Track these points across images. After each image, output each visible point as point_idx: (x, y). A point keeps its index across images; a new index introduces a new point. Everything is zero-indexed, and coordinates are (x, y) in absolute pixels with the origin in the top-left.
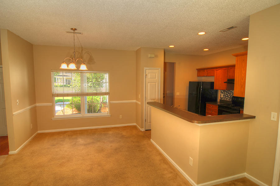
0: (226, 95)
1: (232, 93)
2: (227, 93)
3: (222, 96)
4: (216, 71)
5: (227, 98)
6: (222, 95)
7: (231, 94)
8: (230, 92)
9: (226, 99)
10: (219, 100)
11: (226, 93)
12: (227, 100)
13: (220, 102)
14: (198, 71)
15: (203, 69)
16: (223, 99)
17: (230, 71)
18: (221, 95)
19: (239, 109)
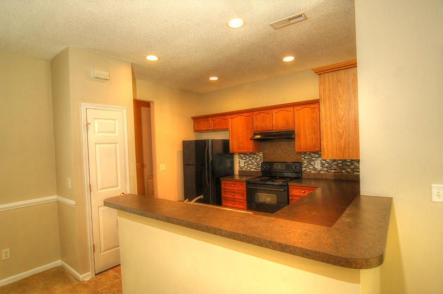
0: (250, 162)
1: (259, 157)
2: (251, 158)
3: (242, 165)
4: (230, 120)
5: (251, 166)
6: (242, 161)
7: (259, 160)
8: (255, 156)
9: (250, 168)
10: (236, 172)
11: (248, 157)
12: (252, 170)
13: (239, 175)
14: (194, 121)
15: (206, 118)
16: (244, 169)
17: (256, 118)
18: (239, 163)
19: (287, 184)
